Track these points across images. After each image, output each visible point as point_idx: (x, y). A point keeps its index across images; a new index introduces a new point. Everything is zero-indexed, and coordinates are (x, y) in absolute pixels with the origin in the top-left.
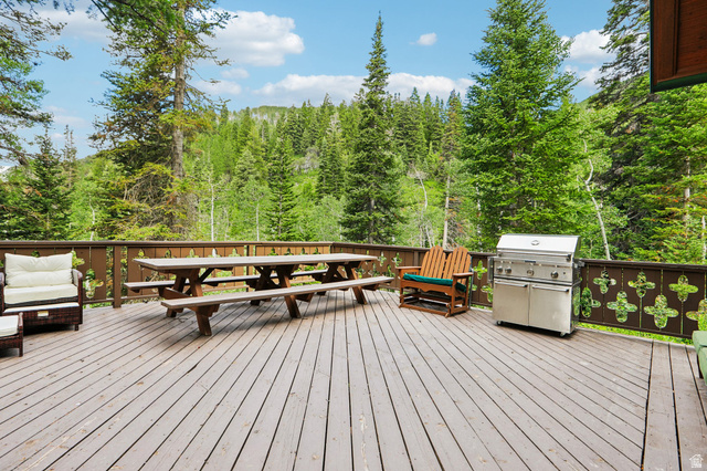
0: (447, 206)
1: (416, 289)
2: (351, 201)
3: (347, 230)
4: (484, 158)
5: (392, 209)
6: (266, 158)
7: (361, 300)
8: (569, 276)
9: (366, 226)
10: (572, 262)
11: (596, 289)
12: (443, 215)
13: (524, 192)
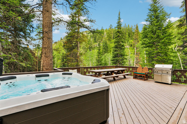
0: (135, 54)
1: (136, 75)
2: (114, 55)
3: (113, 62)
4: (148, 45)
5: (123, 56)
6: (88, 44)
7: (125, 77)
8: (171, 73)
9: (117, 60)
10: (171, 70)
11: (177, 75)
12: (135, 57)
13: (158, 53)
